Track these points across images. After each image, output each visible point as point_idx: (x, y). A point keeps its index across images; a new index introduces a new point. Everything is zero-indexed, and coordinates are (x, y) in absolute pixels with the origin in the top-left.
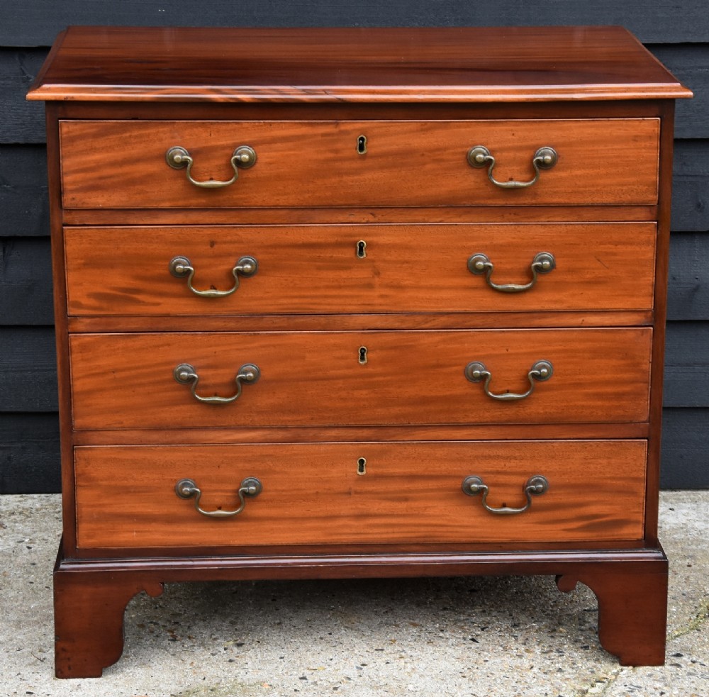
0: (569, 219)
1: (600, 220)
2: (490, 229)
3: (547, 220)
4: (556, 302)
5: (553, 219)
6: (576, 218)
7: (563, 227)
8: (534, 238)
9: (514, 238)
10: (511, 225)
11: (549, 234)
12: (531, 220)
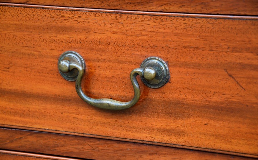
0: (189, 10)
1: (235, 12)
2: (84, 17)
3: (160, 9)
4: (170, 132)
5: (167, 8)
6: (199, 8)
7: (181, 21)
8: (141, 35)
9: (115, 33)
10: (112, 13)
11: (161, 30)
12: (139, 7)
